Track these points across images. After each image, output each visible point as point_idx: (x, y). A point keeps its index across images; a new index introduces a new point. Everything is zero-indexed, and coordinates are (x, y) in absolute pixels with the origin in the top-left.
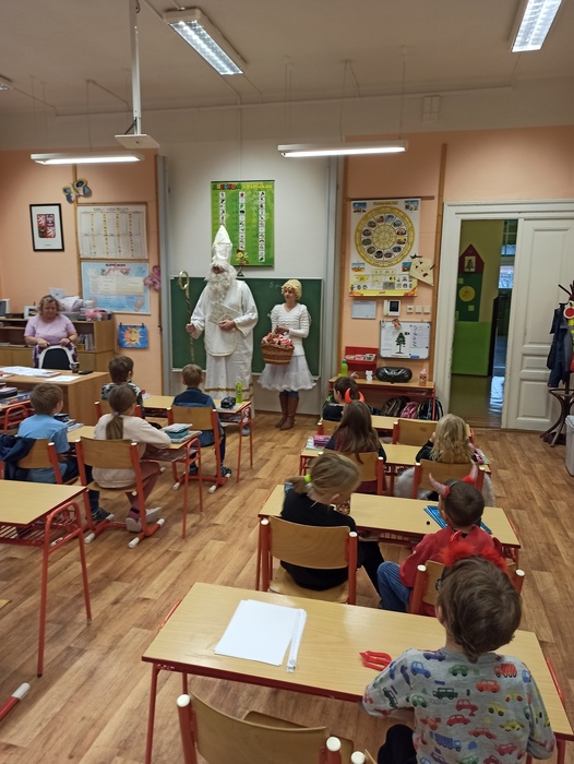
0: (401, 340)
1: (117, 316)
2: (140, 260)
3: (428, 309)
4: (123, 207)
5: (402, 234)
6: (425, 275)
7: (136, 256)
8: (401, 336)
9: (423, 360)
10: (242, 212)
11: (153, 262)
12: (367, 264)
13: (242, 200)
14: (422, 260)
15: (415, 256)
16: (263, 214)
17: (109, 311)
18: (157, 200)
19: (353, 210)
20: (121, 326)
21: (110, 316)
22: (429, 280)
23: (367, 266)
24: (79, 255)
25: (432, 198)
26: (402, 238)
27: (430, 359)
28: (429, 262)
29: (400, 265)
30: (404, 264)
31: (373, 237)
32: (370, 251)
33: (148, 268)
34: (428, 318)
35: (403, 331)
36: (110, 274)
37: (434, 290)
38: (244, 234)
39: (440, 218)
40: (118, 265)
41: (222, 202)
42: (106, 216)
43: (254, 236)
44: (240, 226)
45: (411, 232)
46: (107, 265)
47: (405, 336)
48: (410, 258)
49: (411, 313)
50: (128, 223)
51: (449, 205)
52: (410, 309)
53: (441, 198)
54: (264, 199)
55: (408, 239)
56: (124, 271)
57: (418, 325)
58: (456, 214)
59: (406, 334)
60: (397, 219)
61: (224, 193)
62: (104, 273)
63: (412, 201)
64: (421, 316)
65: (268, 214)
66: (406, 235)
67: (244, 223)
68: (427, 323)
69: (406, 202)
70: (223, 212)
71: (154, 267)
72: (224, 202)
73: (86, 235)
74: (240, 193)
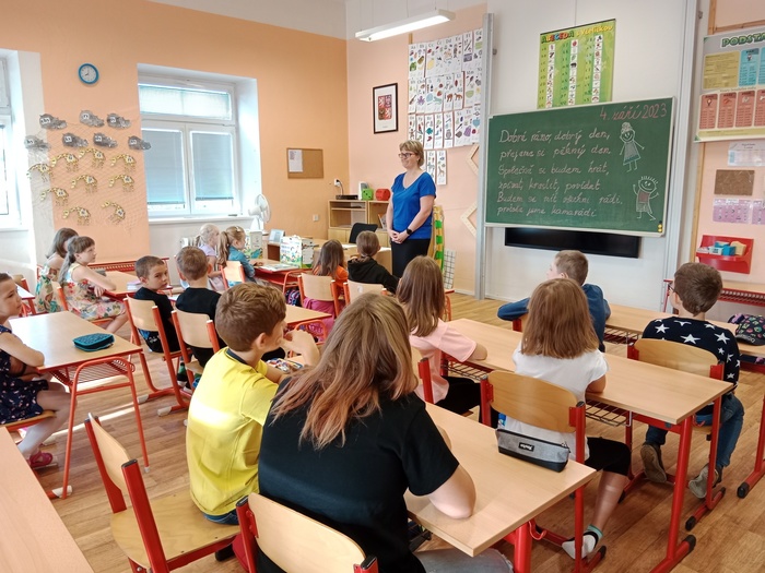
10: (574, 65)
13: (574, 51)
16: (598, 64)
38: (574, 92)
41: (550, 57)
43: (586, 93)
44: (570, 82)
54: (601, 44)
61: (554, 45)
65: (605, 63)
67: (575, 78)
70: (552, 68)
72: (554, 55)
74: (573, 41)
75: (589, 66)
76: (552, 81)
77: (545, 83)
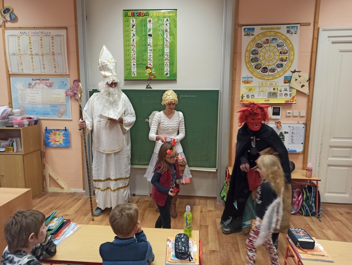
1: (43, 121)
2: (62, 75)
3: (304, 113)
4: (46, 31)
5: (284, 53)
6: (303, 86)
7: (59, 72)
9: (299, 154)
10: (150, 35)
11: (74, 77)
12: (253, 77)
13: (150, 26)
14: (300, 74)
15: (295, 71)
16: (167, 37)
17: (35, 117)
18: (76, 26)
19: (243, 33)
20: (46, 129)
21: (36, 122)
22: (306, 90)
23: (255, 79)
24: (8, 71)
25: (309, 24)
26: (284, 57)
27: (305, 152)
28: (306, 76)
29: (282, 78)
30: (286, 77)
31: (261, 56)
32: (257, 67)
33: (69, 82)
34: (303, 120)
35: (283, 130)
36: (36, 87)
37: (310, 98)
38: (152, 54)
39: (315, 40)
40: (43, 80)
41: (132, 27)
42: (32, 39)
43: (160, 55)
44: (148, 47)
45: (292, 52)
46: (33, 80)
47: (285, 135)
48: (291, 73)
49: (290, 116)
50: (51, 45)
51: (323, 30)
52: (289, 113)
53: (316, 24)
54: (168, 25)
55: (289, 57)
56: (49, 84)
57: (295, 126)
58: (329, 37)
59: (285, 133)
60: (280, 41)
61: (134, 20)
62: (31, 86)
63: (292, 27)
64: (298, 119)
65: (172, 37)
66: (288, 54)
67: (152, 44)
68: (303, 124)
69: (287, 27)
70: (134, 35)
71: (74, 81)
72: (135, 27)
73: (14, 54)
74: (148, 19)
75: (161, 37)
76: (135, 44)
77: (129, 45)
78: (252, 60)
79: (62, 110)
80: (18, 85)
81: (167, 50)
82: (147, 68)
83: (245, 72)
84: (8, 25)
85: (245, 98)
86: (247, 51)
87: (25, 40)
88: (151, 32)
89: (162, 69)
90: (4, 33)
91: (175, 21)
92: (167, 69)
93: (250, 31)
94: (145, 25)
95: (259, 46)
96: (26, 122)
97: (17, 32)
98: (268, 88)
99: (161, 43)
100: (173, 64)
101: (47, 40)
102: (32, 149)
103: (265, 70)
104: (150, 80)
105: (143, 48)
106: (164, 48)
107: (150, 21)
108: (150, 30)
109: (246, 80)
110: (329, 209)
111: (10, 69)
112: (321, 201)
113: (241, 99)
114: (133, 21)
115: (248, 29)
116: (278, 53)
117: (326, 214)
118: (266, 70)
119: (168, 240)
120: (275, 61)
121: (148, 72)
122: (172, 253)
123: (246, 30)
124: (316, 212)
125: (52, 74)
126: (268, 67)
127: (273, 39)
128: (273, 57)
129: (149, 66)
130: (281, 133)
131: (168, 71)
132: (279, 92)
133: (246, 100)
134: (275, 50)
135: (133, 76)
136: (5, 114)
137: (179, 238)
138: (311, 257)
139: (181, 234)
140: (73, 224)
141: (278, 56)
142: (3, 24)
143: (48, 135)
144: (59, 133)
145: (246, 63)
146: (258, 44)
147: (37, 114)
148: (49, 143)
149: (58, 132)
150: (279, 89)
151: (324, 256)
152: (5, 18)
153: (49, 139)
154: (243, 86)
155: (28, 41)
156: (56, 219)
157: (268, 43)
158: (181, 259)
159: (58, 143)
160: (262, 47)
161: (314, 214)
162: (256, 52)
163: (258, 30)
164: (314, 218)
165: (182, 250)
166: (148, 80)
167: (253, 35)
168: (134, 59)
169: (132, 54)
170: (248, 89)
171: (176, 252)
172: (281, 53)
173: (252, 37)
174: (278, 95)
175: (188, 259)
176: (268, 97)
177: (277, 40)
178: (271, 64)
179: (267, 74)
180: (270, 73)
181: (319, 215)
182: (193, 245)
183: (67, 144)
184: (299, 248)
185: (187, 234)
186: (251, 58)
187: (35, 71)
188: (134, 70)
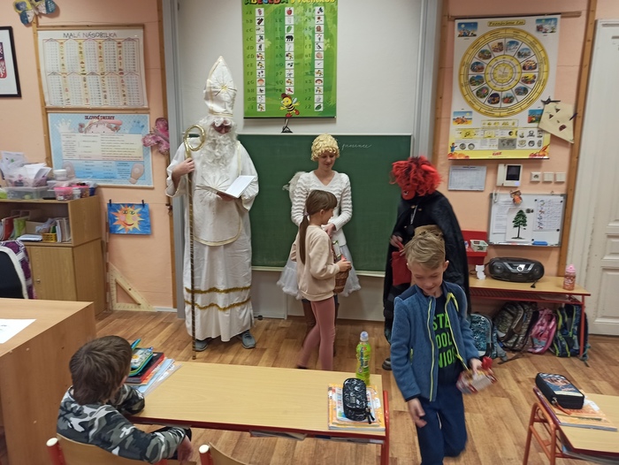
0: (520, 220)
1: (104, 191)
2: (136, 110)
3: (562, 177)
4: (108, 32)
5: (531, 68)
6: (562, 128)
7: (131, 104)
8: (521, 214)
9: (551, 248)
10: (290, 38)
11: (156, 113)
12: (474, 112)
14: (559, 106)
15: (549, 101)
17: (91, 183)
18: (160, 21)
19: (457, 33)
20: (110, 204)
21: (94, 191)
22: (567, 135)
23: (475, 115)
24: (44, 103)
25: (577, 15)
26: (530, 74)
27: (562, 246)
28: (568, 109)
29: (525, 114)
30: (532, 112)
31: (487, 74)
32: (480, 94)
33: (149, 122)
34: (562, 189)
35: (524, 207)
36: (91, 130)
37: (574, 149)
38: (292, 72)
39: (588, 44)
40: (104, 118)
41: (259, 23)
42: (83, 46)
43: (307, 73)
44: (287, 58)
45: (545, 66)
46: (87, 118)
47: (527, 215)
48: (542, 104)
49: (538, 182)
50: (117, 56)
51: (605, 25)
52: (536, 176)
53: (591, 14)
54: (322, 18)
55: (539, 76)
56: (114, 126)
57: (546, 199)
58: (614, 38)
59: (528, 211)
60: (524, 46)
61: (262, 9)
62: (83, 129)
63: (547, 20)
64: (552, 186)
65: (328, 40)
66: (537, 70)
67: (292, 54)
68: (562, 195)
69: (538, 21)
70: (261, 38)
71: (158, 120)
72: (263, 23)
73: (54, 73)
74: (287, 9)
75: (309, 41)
76: (263, 54)
77: (253, 56)
78: (473, 81)
79: (137, 170)
80: (62, 126)
81: (319, 65)
82: (284, 96)
83: (458, 103)
84: (44, 21)
85: (458, 150)
86: (463, 64)
87: (71, 47)
88: (291, 33)
89: (311, 98)
90: (36, 35)
91: (334, 12)
92: (319, 98)
93: (468, 29)
94: (282, 20)
95: (485, 55)
96: (77, 191)
97: (59, 34)
98: (499, 132)
99: (308, 51)
100: (329, 89)
101: (109, 47)
102: (86, 239)
103: (495, 98)
104: (289, 117)
105: (278, 61)
106: (313, 60)
107: (290, 12)
108: (289, 29)
109: (460, 116)
110: (602, 345)
111: (47, 100)
112: (590, 331)
113: (450, 152)
114: (260, 12)
115: (466, 24)
116: (518, 69)
117: (597, 353)
118: (497, 99)
119: (330, 389)
120: (514, 83)
121: (286, 104)
122: (338, 410)
123: (463, 26)
124: (579, 350)
125: (119, 107)
126: (499, 93)
127: (512, 43)
128: (509, 75)
129: (287, 93)
130: (521, 211)
131: (322, 101)
132: (519, 139)
133: (459, 152)
134: (515, 62)
135: (259, 110)
136: (41, 178)
137: (350, 385)
138: (577, 421)
139: (353, 379)
140: (167, 362)
141: (520, 74)
142: (35, 21)
143: (115, 214)
144: (132, 210)
145: (461, 86)
146: (483, 52)
147: (94, 177)
148: (115, 227)
149: (130, 209)
150: (519, 133)
151: (599, 420)
152: (37, 9)
153: (115, 220)
154: (454, 127)
155: (78, 50)
156: (140, 352)
157: (501, 50)
158: (354, 420)
159: (131, 228)
160: (490, 57)
161: (575, 354)
162: (480, 66)
163: (483, 26)
164: (576, 361)
165: (356, 404)
166: (286, 118)
167: (475, 35)
168: (261, 80)
169: (258, 71)
170: (464, 134)
171: (345, 407)
172: (524, 68)
173: (474, 39)
174: (518, 143)
175: (366, 420)
176: (500, 148)
177: (517, 44)
178: (506, 87)
179: (498, 105)
180: (504, 105)
181: (584, 356)
182: (373, 398)
183: (146, 230)
184: (556, 406)
185: (363, 378)
186: (470, 77)
187: (90, 102)
188: (261, 100)
